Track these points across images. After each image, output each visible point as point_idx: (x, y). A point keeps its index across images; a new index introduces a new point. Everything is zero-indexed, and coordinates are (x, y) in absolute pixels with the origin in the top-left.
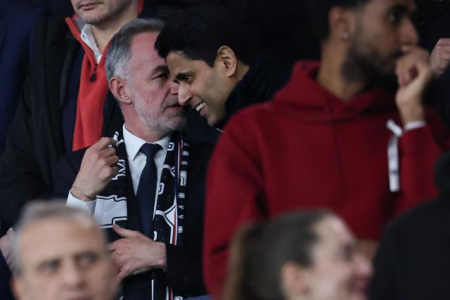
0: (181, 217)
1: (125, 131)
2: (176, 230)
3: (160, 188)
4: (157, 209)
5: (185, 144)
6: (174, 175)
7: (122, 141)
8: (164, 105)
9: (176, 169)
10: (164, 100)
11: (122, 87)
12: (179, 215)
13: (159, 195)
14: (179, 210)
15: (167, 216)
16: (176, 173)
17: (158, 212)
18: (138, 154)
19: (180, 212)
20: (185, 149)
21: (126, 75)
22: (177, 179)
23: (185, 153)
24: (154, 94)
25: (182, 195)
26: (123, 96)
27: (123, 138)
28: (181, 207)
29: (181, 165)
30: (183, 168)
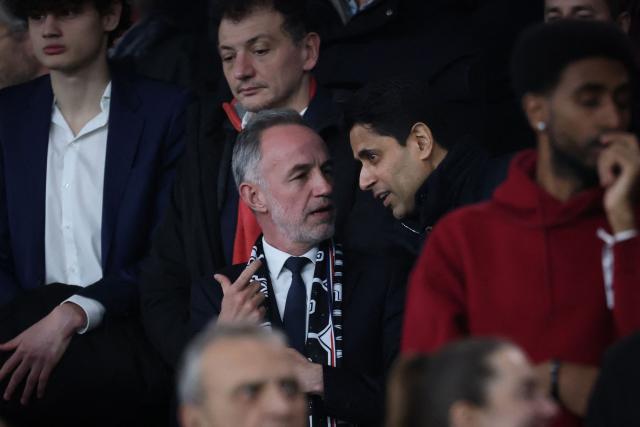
0: (339, 338)
1: (266, 245)
2: (334, 356)
3: (311, 305)
4: (309, 331)
5: (338, 252)
6: (326, 289)
7: (262, 256)
8: (307, 211)
9: (329, 282)
10: (305, 206)
11: (254, 193)
12: (335, 336)
13: (310, 315)
14: (335, 330)
15: (322, 338)
16: (329, 287)
17: (311, 335)
18: (282, 271)
19: (337, 332)
20: (338, 257)
21: (258, 179)
22: (331, 294)
23: (339, 263)
24: (293, 200)
25: (338, 313)
26: (257, 205)
27: (263, 253)
28: (338, 326)
29: (334, 278)
30: (336, 279)
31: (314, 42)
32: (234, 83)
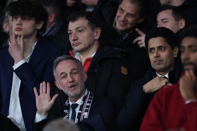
18: (71, 108)
23: (88, 104)
29: (85, 110)
31: (99, 31)
32: (72, 42)
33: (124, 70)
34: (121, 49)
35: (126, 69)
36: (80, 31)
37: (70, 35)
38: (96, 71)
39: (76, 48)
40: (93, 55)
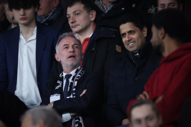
18: (65, 79)
23: (79, 76)
25: (74, 89)
28: (74, 93)
30: (76, 80)
31: (94, 13)
32: (71, 25)
33: (118, 48)
34: (115, 30)
35: (120, 47)
36: (77, 14)
37: (69, 18)
38: (94, 49)
39: (75, 30)
40: (91, 35)
